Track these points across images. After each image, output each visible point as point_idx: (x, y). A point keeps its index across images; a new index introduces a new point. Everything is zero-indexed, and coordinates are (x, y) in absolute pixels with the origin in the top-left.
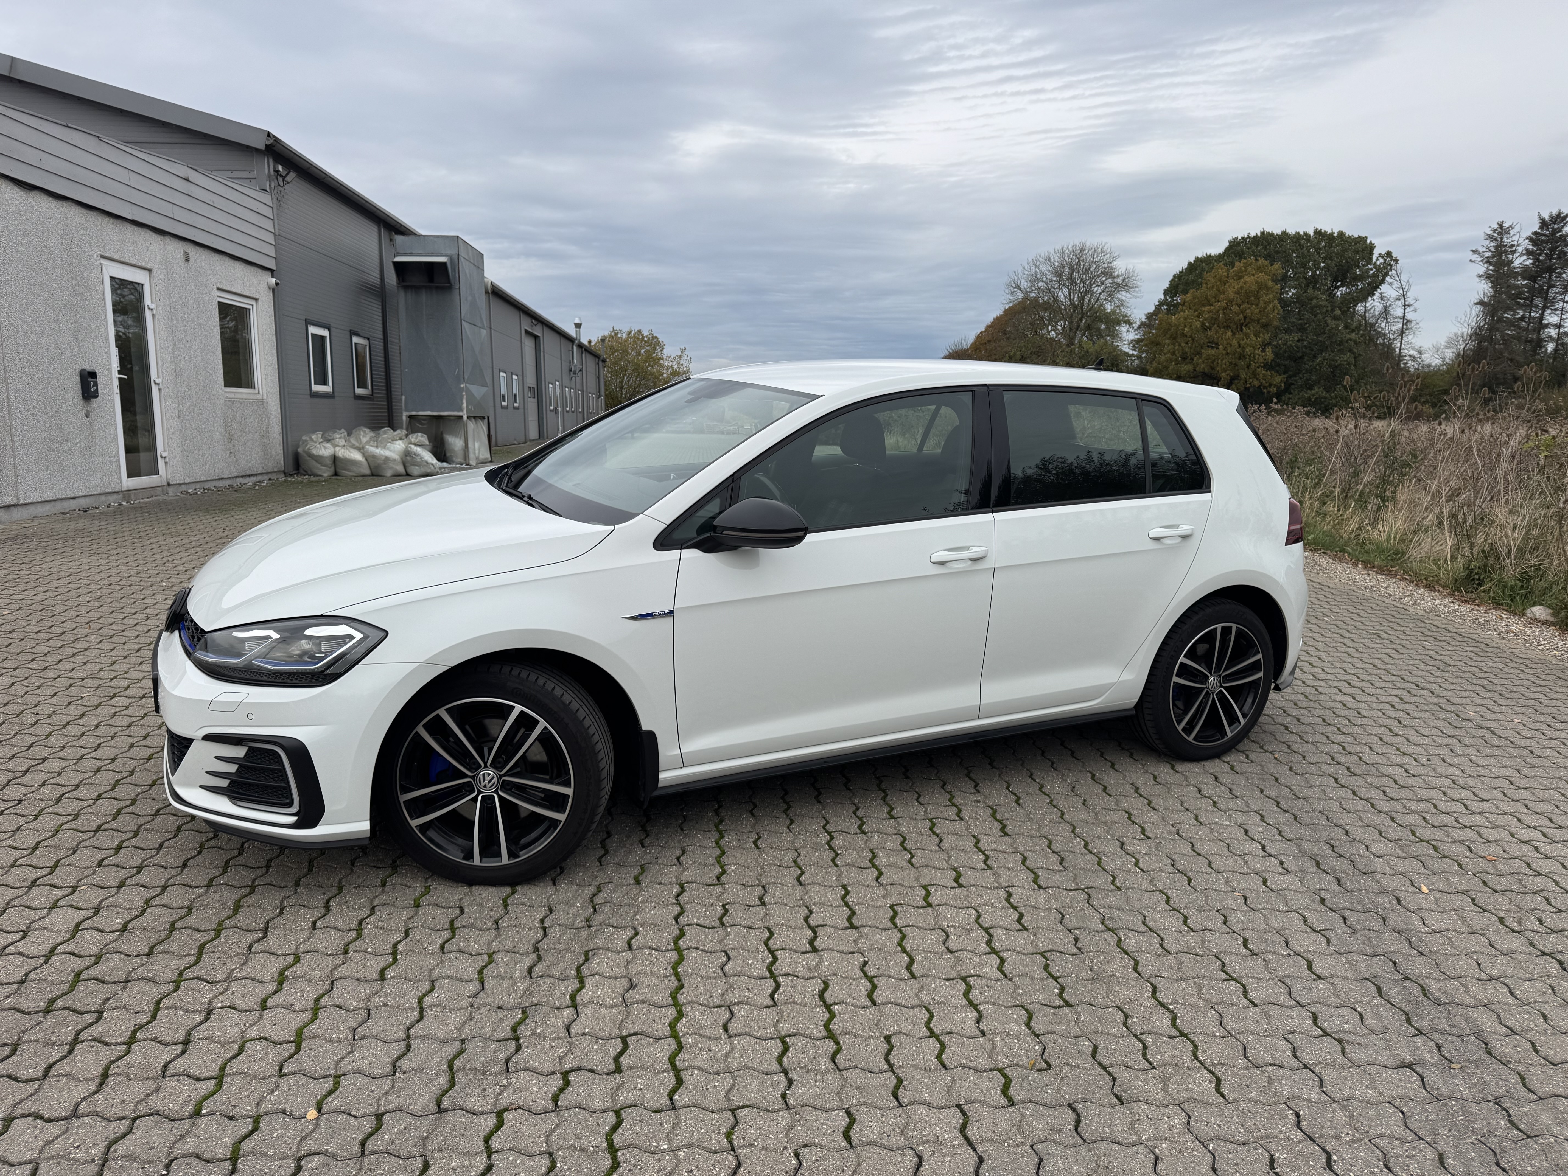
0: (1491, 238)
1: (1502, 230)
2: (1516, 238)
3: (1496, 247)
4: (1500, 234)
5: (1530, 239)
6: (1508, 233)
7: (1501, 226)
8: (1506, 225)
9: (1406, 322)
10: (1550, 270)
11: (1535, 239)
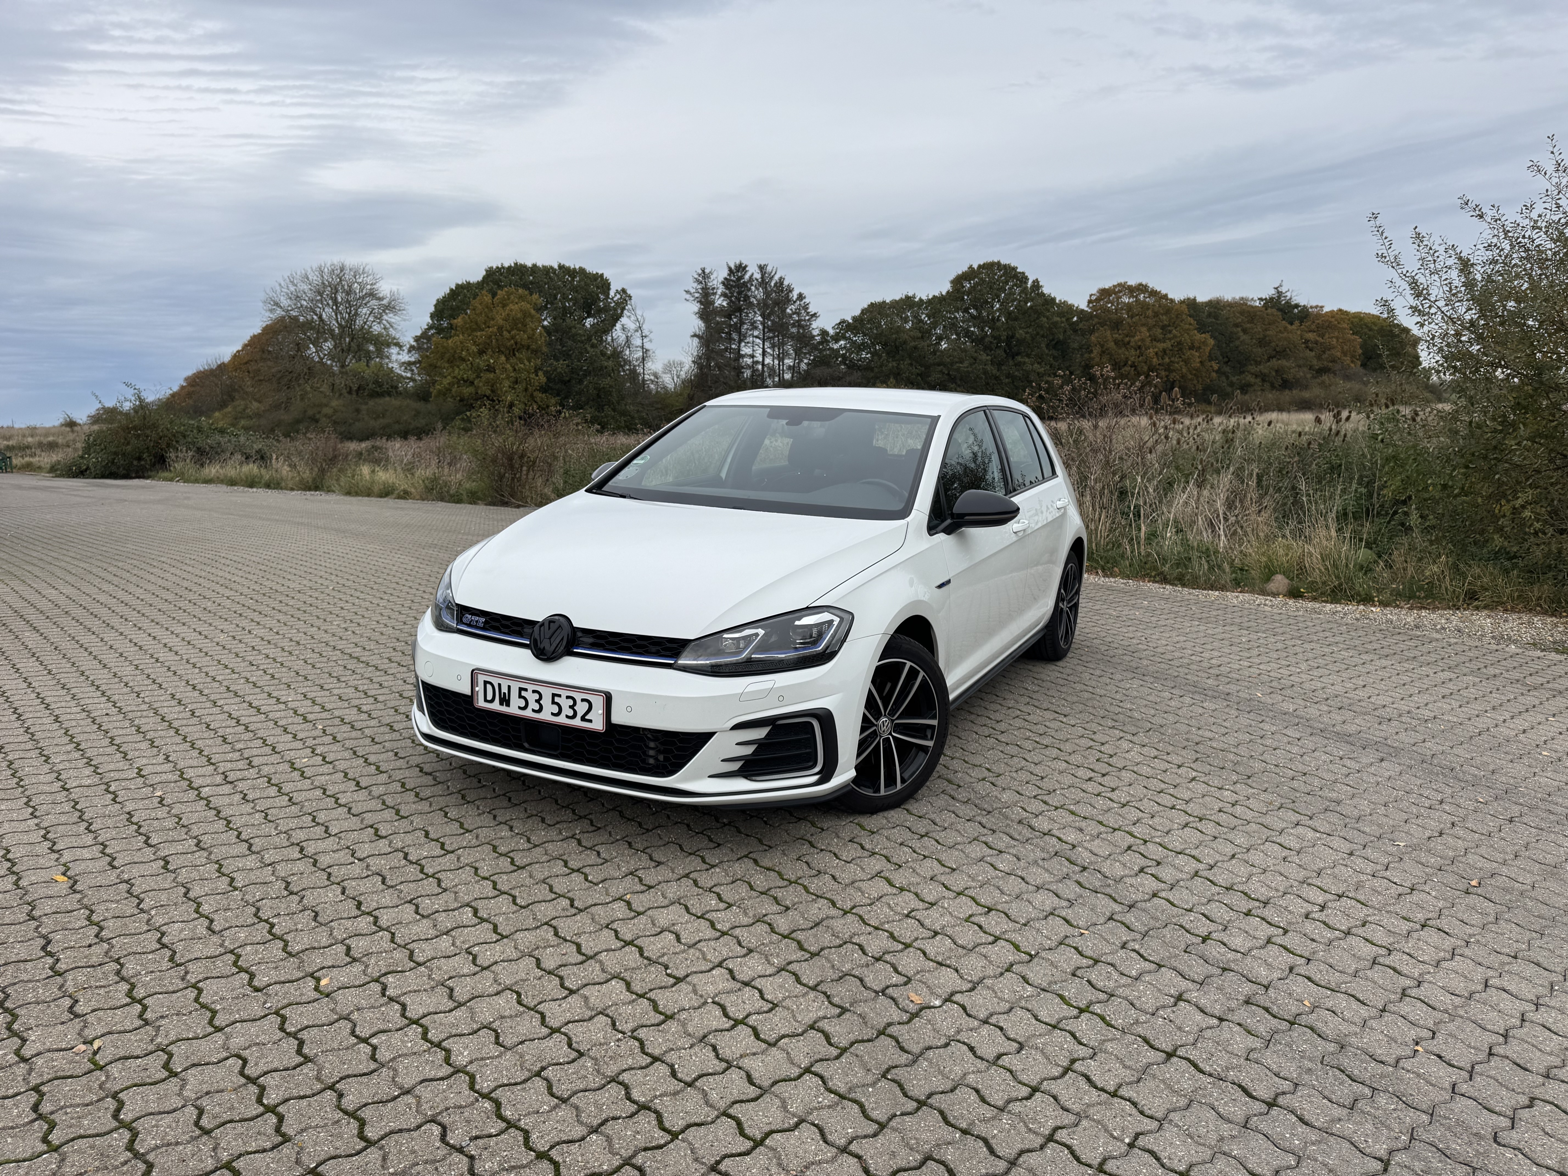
0: (697, 281)
1: (704, 275)
2: (715, 282)
3: (702, 289)
4: (704, 278)
5: (723, 283)
6: (709, 277)
7: (703, 271)
8: (707, 271)
9: (646, 351)
10: (740, 310)
11: (726, 283)
